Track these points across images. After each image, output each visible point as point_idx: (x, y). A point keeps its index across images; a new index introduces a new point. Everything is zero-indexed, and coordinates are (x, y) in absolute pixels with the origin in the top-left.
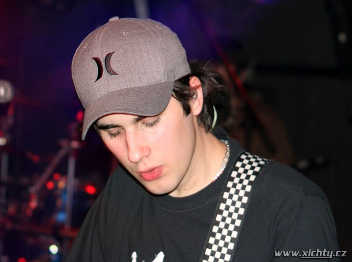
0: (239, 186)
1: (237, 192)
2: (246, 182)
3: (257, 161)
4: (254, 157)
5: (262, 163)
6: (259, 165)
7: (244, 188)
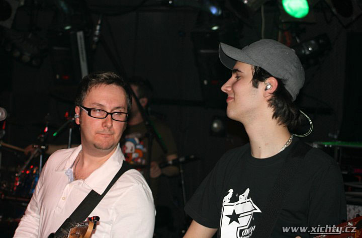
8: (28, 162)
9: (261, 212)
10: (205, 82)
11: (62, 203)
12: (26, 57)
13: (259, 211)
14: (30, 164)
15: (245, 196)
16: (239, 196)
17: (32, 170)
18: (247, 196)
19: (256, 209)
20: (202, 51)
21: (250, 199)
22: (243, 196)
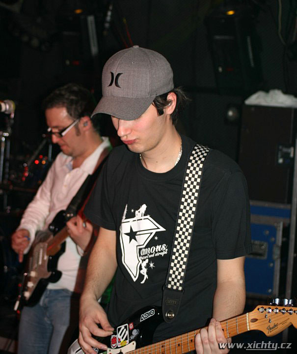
0: (195, 165)
1: (195, 169)
2: (199, 162)
3: (205, 150)
4: (202, 148)
5: (207, 151)
6: (206, 152)
7: (198, 166)
8: (37, 153)
9: (165, 230)
10: (220, 69)
11: (64, 190)
12: (35, 42)
13: (162, 229)
14: (39, 154)
15: (141, 213)
16: (134, 212)
17: (41, 161)
18: (144, 212)
19: (158, 228)
20: (218, 37)
21: (148, 217)
22: (139, 212)
